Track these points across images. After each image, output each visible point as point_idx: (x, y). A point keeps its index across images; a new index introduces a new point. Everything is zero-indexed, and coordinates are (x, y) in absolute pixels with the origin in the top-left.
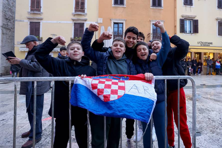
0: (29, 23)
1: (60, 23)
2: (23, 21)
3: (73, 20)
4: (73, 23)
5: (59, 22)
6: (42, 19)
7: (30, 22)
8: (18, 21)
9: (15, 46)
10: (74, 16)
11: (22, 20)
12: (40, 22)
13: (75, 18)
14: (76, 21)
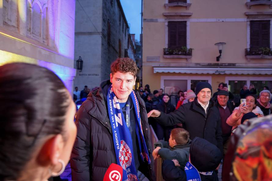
0: (167, 24)
1: (223, 21)
2: (156, 21)
3: (248, 16)
4: (247, 21)
5: (221, 20)
6: (190, 16)
7: (169, 22)
8: (148, 21)
9: (143, 64)
10: (250, 9)
11: (154, 18)
12: (186, 22)
13: (252, 11)
14: (253, 18)
